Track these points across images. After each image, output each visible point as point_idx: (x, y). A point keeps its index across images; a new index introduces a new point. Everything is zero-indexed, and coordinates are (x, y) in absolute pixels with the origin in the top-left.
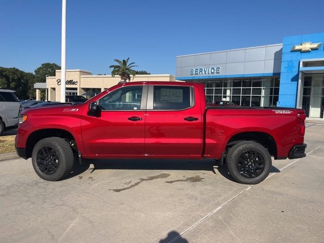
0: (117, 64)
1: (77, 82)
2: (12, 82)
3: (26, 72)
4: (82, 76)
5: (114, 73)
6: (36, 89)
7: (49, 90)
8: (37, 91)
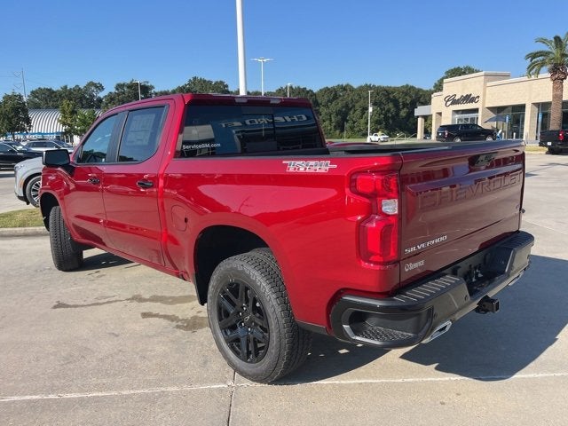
0: (544, 48)
1: (478, 97)
2: (403, 108)
3: (425, 89)
4: (489, 84)
5: (534, 69)
6: (418, 117)
7: (434, 117)
8: (420, 120)
